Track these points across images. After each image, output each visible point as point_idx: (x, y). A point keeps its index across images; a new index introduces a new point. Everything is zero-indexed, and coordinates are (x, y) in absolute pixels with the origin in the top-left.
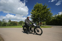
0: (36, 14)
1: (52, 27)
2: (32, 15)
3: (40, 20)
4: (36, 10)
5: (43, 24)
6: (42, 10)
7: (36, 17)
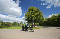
0: (30, 16)
1: (44, 28)
2: (26, 17)
3: (34, 22)
4: (30, 12)
5: (37, 25)
6: (36, 13)
7: (30, 19)
